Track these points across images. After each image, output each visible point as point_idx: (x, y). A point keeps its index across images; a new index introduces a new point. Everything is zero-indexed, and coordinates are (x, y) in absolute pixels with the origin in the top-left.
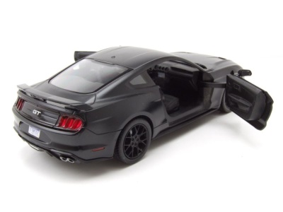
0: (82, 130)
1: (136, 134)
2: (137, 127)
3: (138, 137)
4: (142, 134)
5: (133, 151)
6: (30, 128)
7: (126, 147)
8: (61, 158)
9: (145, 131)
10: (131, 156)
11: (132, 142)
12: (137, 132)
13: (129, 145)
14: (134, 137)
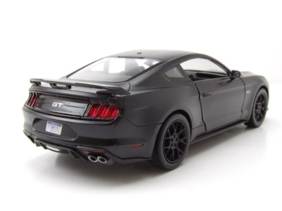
0: (119, 119)
1: (175, 134)
2: (175, 124)
3: (177, 136)
4: (181, 132)
5: (173, 153)
6: (47, 125)
7: (166, 150)
8: (89, 158)
9: (183, 128)
10: (172, 160)
11: (171, 143)
12: (176, 130)
13: (169, 147)
14: (172, 137)
